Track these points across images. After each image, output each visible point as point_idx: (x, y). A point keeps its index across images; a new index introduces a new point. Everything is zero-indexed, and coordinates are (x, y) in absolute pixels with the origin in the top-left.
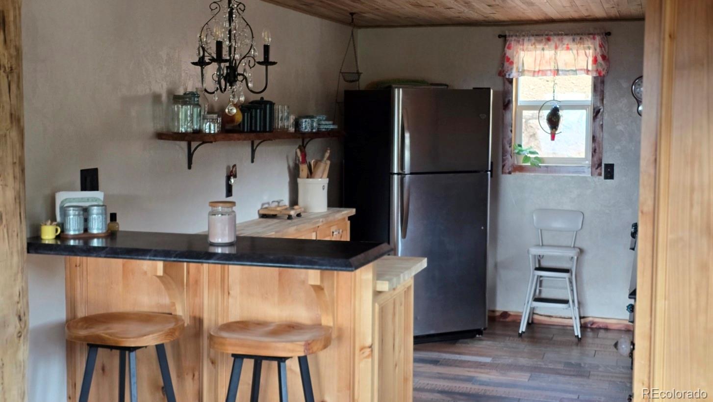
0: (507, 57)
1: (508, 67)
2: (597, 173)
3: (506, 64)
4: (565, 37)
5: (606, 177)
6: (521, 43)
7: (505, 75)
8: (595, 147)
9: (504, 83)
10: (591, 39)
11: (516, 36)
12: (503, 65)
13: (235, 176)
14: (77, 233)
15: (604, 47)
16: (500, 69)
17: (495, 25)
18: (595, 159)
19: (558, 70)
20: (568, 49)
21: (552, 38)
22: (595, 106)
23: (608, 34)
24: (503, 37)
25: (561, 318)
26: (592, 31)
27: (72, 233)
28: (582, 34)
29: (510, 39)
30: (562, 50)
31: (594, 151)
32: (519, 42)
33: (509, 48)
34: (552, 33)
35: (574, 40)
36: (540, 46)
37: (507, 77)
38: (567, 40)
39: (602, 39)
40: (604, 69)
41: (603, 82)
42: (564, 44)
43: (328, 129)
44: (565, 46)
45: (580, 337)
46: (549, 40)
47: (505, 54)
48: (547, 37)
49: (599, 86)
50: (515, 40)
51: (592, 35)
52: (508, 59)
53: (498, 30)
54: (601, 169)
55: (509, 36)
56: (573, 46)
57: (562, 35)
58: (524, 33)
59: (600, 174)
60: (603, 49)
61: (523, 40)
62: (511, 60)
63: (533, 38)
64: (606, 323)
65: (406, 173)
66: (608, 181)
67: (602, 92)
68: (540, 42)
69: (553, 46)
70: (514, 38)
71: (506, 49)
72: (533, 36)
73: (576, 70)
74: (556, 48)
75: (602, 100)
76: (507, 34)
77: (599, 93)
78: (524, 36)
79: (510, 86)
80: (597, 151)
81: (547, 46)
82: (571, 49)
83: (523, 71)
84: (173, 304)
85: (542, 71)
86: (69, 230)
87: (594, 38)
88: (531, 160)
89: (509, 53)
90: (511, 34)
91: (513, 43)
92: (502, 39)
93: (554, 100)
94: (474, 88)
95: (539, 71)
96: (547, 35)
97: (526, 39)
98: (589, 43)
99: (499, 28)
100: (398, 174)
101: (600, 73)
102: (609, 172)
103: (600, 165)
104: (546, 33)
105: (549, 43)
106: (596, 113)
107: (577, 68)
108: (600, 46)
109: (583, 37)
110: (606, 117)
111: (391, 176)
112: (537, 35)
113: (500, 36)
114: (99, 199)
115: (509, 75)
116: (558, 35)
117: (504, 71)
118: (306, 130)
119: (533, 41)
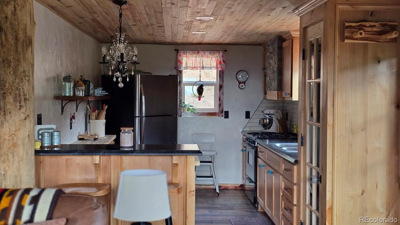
0: (179, 60)
1: (179, 65)
2: (221, 116)
3: (179, 64)
4: (206, 52)
5: (225, 118)
6: (185, 53)
7: (178, 69)
8: (220, 103)
9: (177, 73)
10: (218, 53)
11: (183, 50)
12: (177, 64)
13: (74, 119)
14: (48, 145)
15: (224, 57)
16: (176, 66)
17: (172, 45)
18: (220, 109)
19: (203, 67)
20: (208, 57)
21: (200, 52)
22: (220, 84)
23: (226, 51)
24: (177, 51)
25: (205, 185)
26: (218, 49)
27: (46, 145)
28: (214, 51)
29: (180, 51)
30: (205, 57)
31: (220, 105)
32: (184, 53)
33: (180, 56)
34: (200, 49)
35: (210, 53)
36: (194, 55)
37: (179, 69)
38: (207, 53)
39: (223, 53)
40: (224, 67)
41: (223, 73)
42: (206, 55)
43: (104, 94)
44: (206, 56)
45: (219, 193)
46: (198, 53)
47: (178, 59)
48: (198, 51)
49: (221, 75)
50: (183, 52)
51: (218, 51)
52: (180, 61)
53: (174, 47)
54: (223, 114)
55: (180, 50)
56: (210, 56)
57: (205, 50)
58: (187, 49)
59: (222, 116)
60: (224, 58)
61: (187, 52)
62: (181, 62)
63: (191, 52)
64: (227, 186)
65: (143, 116)
66: (226, 119)
67: (223, 77)
68: (194, 53)
69: (201, 55)
70: (182, 51)
71: (178, 56)
72: (191, 50)
73: (211, 67)
74: (202, 56)
75: (223, 81)
76: (179, 49)
77: (221, 78)
78: (187, 50)
79: (180, 74)
80: (221, 105)
81: (198, 55)
82: (209, 57)
83: (187, 67)
84: (97, 178)
85: (196, 67)
86: (45, 144)
87: (220, 53)
88: (191, 109)
89: (180, 58)
90: (181, 49)
91: (182, 54)
92: (176, 51)
93: (200, 81)
94: (169, 75)
95: (194, 67)
96: (197, 50)
97: (188, 52)
98: (217, 55)
99: (174, 46)
100: (138, 117)
101: (222, 69)
102: (227, 115)
103: (222, 112)
104: (197, 49)
105: (199, 54)
106: (221, 87)
107: (212, 66)
108: (222, 56)
109: (215, 52)
110: (225, 89)
111: (135, 118)
112: (193, 50)
113: (175, 50)
114: (54, 129)
115: (180, 69)
116: (203, 50)
117: (177, 67)
118: (97, 95)
119: (191, 53)
